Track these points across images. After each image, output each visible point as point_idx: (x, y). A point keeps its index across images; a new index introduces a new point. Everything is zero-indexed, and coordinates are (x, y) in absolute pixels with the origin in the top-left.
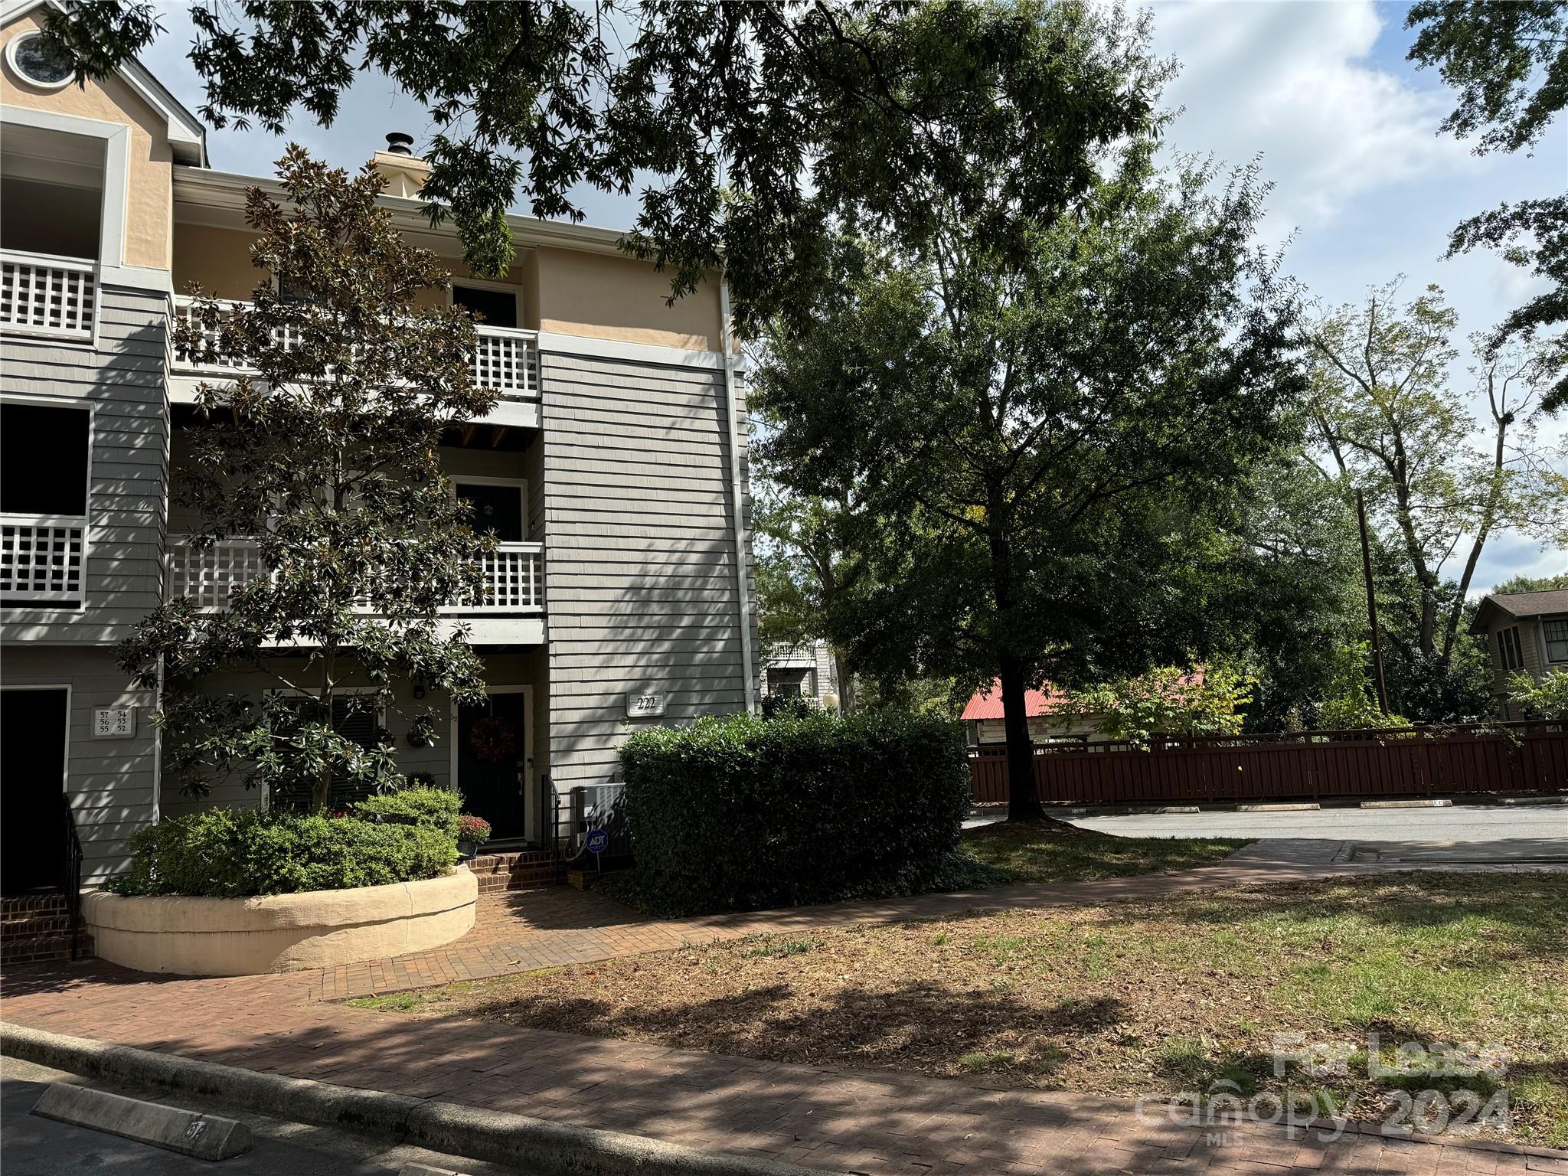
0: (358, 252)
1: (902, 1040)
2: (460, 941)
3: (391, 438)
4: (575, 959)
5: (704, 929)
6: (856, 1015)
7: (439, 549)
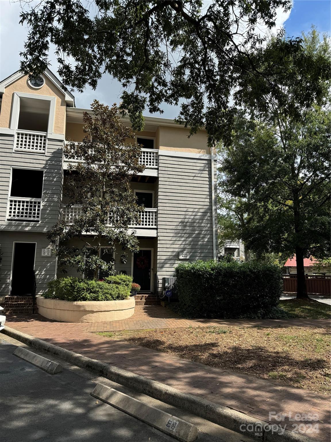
0: (111, 128)
1: (251, 365)
2: (129, 318)
3: (117, 179)
4: (158, 327)
5: (196, 323)
6: (237, 355)
7: (128, 209)
